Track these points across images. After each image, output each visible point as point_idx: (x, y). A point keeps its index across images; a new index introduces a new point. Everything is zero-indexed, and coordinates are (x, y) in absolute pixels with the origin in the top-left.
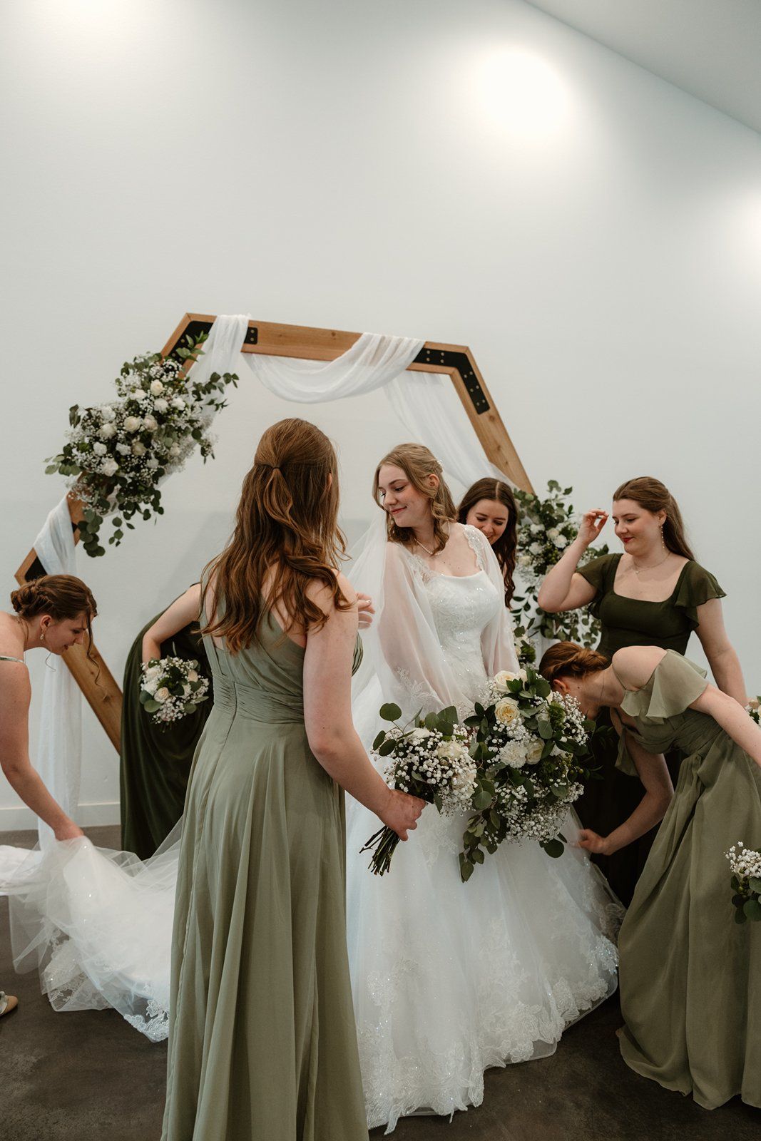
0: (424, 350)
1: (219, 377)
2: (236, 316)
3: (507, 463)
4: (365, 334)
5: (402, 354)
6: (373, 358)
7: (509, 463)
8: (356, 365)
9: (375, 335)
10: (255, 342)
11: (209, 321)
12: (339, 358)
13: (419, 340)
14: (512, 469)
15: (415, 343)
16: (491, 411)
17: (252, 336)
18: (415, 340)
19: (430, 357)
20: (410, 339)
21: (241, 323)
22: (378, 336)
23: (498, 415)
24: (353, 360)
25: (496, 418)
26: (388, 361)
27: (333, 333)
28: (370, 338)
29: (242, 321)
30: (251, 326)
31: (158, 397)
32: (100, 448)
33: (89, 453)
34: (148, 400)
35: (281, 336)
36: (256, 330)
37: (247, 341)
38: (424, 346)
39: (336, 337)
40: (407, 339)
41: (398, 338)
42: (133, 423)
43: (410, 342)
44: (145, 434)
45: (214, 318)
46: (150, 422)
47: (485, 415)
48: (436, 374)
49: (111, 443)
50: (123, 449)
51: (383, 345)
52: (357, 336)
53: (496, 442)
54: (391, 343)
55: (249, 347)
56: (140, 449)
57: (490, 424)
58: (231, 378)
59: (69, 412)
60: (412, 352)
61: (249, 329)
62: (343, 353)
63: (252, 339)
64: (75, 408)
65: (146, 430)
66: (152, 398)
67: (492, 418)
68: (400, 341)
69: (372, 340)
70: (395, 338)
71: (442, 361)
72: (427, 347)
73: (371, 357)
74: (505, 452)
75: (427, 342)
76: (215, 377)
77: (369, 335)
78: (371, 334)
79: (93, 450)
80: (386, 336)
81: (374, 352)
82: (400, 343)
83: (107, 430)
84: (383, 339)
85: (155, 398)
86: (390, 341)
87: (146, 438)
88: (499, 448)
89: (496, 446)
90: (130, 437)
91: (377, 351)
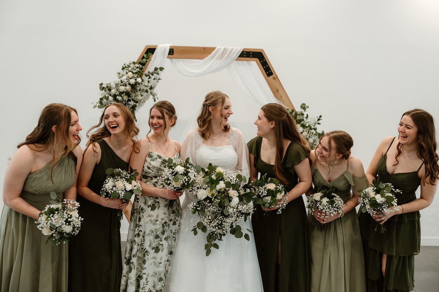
0: (243, 52)
1: (158, 69)
2: (165, 45)
3: (281, 97)
4: (218, 47)
5: (233, 54)
6: (221, 57)
7: (283, 97)
8: (213, 60)
9: (222, 47)
10: (173, 54)
11: (155, 48)
12: (206, 58)
13: (241, 48)
14: (284, 99)
15: (239, 49)
16: (274, 75)
17: (171, 52)
18: (239, 48)
19: (246, 55)
20: (237, 48)
21: (167, 48)
22: (223, 48)
23: (277, 77)
24: (212, 58)
25: (276, 78)
26: (227, 58)
27: (204, 48)
28: (219, 49)
29: (167, 46)
30: (171, 48)
31: (131, 78)
32: (111, 98)
33: (107, 100)
34: (127, 80)
35: (183, 51)
36: (173, 49)
37: (169, 54)
38: (243, 50)
39: (205, 50)
40: (235, 48)
41: (232, 48)
42: (122, 88)
43: (237, 49)
44: (126, 92)
45: (157, 46)
46: (128, 88)
47: (271, 77)
48: (250, 62)
49: (115, 96)
50: (119, 98)
51: (225, 51)
52: (214, 48)
53: (276, 88)
54: (228, 51)
55: (170, 56)
56: (126, 98)
57: (274, 81)
58: (161, 69)
59: (99, 86)
60: (238, 53)
61: (170, 49)
62: (208, 56)
63: (171, 53)
64: (101, 84)
65: (127, 91)
66: (129, 79)
67: (274, 78)
68: (233, 49)
69: (221, 49)
70: (230, 48)
71: (251, 56)
72: (244, 51)
73: (220, 56)
74: (281, 92)
75: (244, 49)
76: (156, 69)
77: (219, 48)
78: (220, 47)
79: (108, 99)
80: (226, 47)
81: (221, 55)
82: (232, 50)
83: (113, 91)
84: (225, 49)
85: (130, 79)
86: (228, 49)
87: (128, 94)
88: (278, 91)
89: (276, 90)
90: (121, 93)
91: (223, 53)
